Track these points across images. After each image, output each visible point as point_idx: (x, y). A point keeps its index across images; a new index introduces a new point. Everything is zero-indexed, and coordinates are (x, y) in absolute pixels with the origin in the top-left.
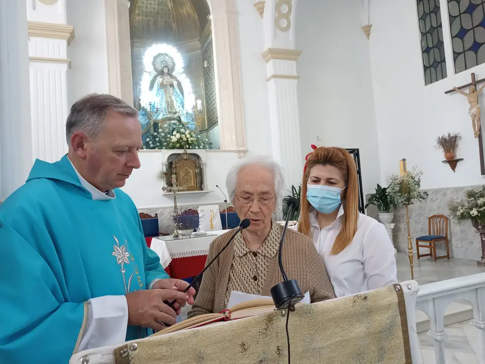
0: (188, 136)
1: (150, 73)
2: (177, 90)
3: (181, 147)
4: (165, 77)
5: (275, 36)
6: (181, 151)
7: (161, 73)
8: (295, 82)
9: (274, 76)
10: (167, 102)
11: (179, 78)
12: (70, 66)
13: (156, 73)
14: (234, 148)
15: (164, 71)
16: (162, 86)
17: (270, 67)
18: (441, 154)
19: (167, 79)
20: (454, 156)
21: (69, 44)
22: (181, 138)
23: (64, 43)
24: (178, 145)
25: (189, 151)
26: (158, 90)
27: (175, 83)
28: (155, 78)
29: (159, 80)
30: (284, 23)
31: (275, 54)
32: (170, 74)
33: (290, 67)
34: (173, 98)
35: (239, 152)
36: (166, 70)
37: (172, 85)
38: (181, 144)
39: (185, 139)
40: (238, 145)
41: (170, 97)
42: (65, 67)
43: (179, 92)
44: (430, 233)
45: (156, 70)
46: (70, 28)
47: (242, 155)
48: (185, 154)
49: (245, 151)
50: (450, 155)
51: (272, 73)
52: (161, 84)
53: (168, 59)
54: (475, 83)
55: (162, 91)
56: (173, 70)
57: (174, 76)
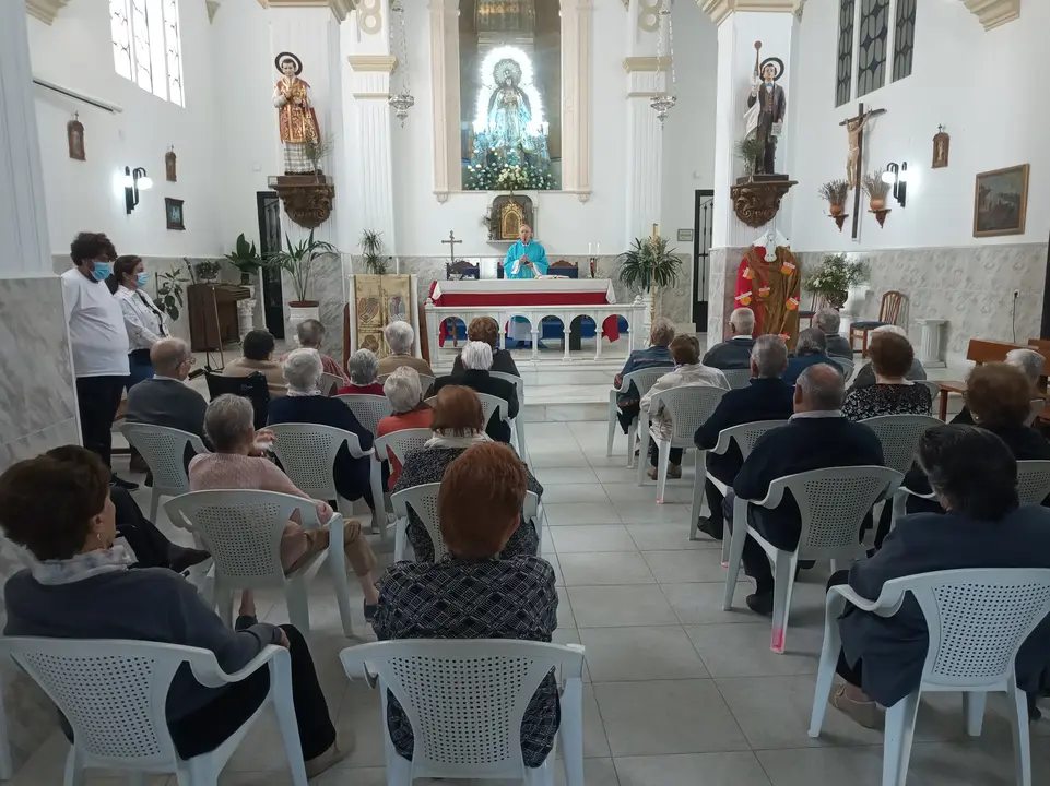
0: (518, 175)
1: (490, 86)
2: (524, 106)
3: (508, 189)
4: (508, 91)
5: (638, 39)
6: (507, 193)
7: (503, 86)
9: (633, 95)
11: (525, 91)
13: (497, 86)
14: (575, 189)
15: (508, 84)
17: (631, 81)
18: (827, 205)
19: (511, 94)
20: (843, 209)
21: (392, 73)
22: (509, 177)
23: (387, 75)
24: (505, 186)
25: (516, 193)
26: (499, 109)
27: (519, 98)
28: (496, 92)
29: (500, 96)
30: (651, 20)
31: (634, 64)
32: (515, 88)
35: (578, 193)
36: (509, 83)
37: (515, 102)
38: (510, 184)
39: (513, 179)
40: (579, 186)
42: (386, 103)
43: (525, 110)
44: (880, 319)
45: (497, 82)
46: (394, 59)
47: (584, 197)
48: (512, 196)
49: (589, 193)
50: (835, 208)
51: (630, 91)
52: (503, 101)
53: (510, 66)
54: (861, 118)
55: (503, 111)
56: (518, 81)
57: (519, 89)
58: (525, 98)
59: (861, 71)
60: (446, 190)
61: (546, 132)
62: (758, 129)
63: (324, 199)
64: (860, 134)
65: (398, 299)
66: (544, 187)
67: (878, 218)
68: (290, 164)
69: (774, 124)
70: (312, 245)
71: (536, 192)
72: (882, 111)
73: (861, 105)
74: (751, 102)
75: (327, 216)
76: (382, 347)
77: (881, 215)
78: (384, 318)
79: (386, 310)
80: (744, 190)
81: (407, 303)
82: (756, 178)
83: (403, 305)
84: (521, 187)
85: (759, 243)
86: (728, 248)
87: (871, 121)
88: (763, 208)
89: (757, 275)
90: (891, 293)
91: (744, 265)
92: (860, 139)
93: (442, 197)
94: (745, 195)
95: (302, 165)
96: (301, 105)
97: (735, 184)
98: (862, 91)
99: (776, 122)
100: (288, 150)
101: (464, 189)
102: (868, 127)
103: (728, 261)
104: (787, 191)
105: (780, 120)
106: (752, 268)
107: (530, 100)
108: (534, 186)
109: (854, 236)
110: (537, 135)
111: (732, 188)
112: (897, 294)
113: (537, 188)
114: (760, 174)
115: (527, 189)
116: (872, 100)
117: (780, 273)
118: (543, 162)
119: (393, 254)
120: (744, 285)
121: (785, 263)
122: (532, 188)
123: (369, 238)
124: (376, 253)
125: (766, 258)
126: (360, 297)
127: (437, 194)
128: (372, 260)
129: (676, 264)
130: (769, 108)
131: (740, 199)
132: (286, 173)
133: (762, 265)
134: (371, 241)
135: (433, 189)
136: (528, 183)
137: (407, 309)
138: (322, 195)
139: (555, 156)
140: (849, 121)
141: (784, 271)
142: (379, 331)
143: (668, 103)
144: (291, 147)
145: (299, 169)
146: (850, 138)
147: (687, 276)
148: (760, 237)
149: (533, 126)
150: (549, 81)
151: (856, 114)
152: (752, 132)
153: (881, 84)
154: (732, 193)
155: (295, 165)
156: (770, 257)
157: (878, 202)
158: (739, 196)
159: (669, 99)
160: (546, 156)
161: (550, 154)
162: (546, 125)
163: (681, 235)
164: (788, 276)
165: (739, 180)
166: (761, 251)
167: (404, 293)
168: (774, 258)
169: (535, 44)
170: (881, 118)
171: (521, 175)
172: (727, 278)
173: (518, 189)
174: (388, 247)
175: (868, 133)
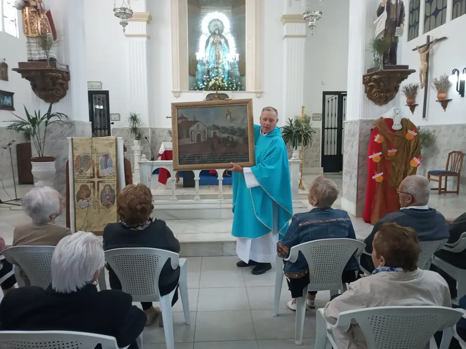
0: (220, 82)
1: (206, 34)
2: (225, 45)
3: (215, 90)
4: (216, 37)
5: (290, 5)
6: (214, 92)
7: (213, 34)
8: (304, 39)
9: (287, 37)
10: (216, 55)
11: (226, 37)
12: (149, 37)
13: (210, 34)
14: (254, 91)
15: (217, 33)
16: (213, 43)
17: (286, 29)
19: (218, 38)
21: (148, 23)
23: (145, 23)
24: (213, 88)
25: (219, 92)
26: (211, 47)
27: (223, 41)
28: (209, 38)
29: (212, 40)
31: (288, 19)
32: (220, 35)
33: (300, 28)
34: (220, 53)
35: (255, 93)
36: (217, 32)
37: (220, 43)
38: (216, 87)
39: (218, 84)
40: (256, 89)
41: (219, 52)
42: (145, 39)
43: (226, 47)
44: (447, 169)
45: (210, 32)
46: (148, 14)
47: (259, 95)
48: (217, 94)
49: (262, 93)
50: (409, 101)
51: (285, 34)
52: (213, 42)
53: (219, 23)
54: (429, 44)
55: (213, 48)
56: (222, 31)
57: (222, 36)
58: (226, 42)
59: (426, 17)
60: (179, 90)
61: (237, 59)
62: (386, 30)
63: (60, 81)
64: (428, 55)
65: (107, 156)
66: (236, 89)
67: (442, 106)
68: (31, 54)
69: (397, 28)
70: (49, 115)
71: (231, 91)
72: (444, 38)
73: (428, 37)
74: (380, 11)
75: (63, 95)
76: (94, 195)
77: (444, 103)
78: (96, 172)
79: (98, 165)
80: (375, 77)
81: (114, 160)
82: (384, 67)
83: (111, 161)
84: (222, 88)
85: (387, 115)
86: (361, 120)
87: (435, 46)
88: (388, 91)
89: (387, 139)
90: (454, 152)
91: (374, 132)
92: (427, 58)
93: (177, 94)
94: (375, 80)
95: (39, 54)
96: (36, 7)
97: (366, 73)
98: (428, 28)
99: (399, 26)
100: (29, 42)
101: (190, 90)
102: (433, 51)
103: (361, 130)
104: (406, 78)
105: (402, 25)
106: (382, 134)
107: (229, 42)
108: (230, 89)
109: (424, 116)
110: (232, 61)
111: (364, 77)
112: (459, 153)
113: (232, 90)
114: (387, 65)
115: (227, 90)
116: (435, 33)
117: (404, 138)
118: (236, 77)
119: (148, 127)
120: (375, 147)
121: (409, 131)
122: (229, 90)
123: (132, 117)
124: (137, 126)
125: (394, 127)
126: (76, 155)
127: (174, 92)
128: (134, 130)
129: (312, 133)
130: (393, 16)
131: (371, 84)
132: (29, 60)
133: (391, 132)
134: (134, 119)
135: (171, 89)
136: (227, 87)
137: (114, 164)
138: (57, 78)
139: (243, 74)
140: (420, 47)
141: (408, 137)
142: (91, 182)
143: (316, 16)
144: (32, 41)
145: (37, 57)
146: (421, 57)
147: (318, 140)
148: (387, 112)
149: (230, 56)
150: (239, 32)
151: (425, 42)
152: (380, 34)
153: (443, 22)
154: (364, 80)
155: (35, 54)
156: (397, 126)
157: (443, 95)
158: (370, 81)
159: (317, 13)
160: (238, 73)
161: (240, 73)
162: (238, 55)
163: (315, 117)
164: (410, 141)
165: (369, 71)
166: (390, 122)
167: (112, 151)
168: (400, 127)
169: (233, 12)
170: (443, 43)
171: (223, 82)
172: (360, 142)
173: (221, 90)
174: (145, 122)
175: (433, 54)
